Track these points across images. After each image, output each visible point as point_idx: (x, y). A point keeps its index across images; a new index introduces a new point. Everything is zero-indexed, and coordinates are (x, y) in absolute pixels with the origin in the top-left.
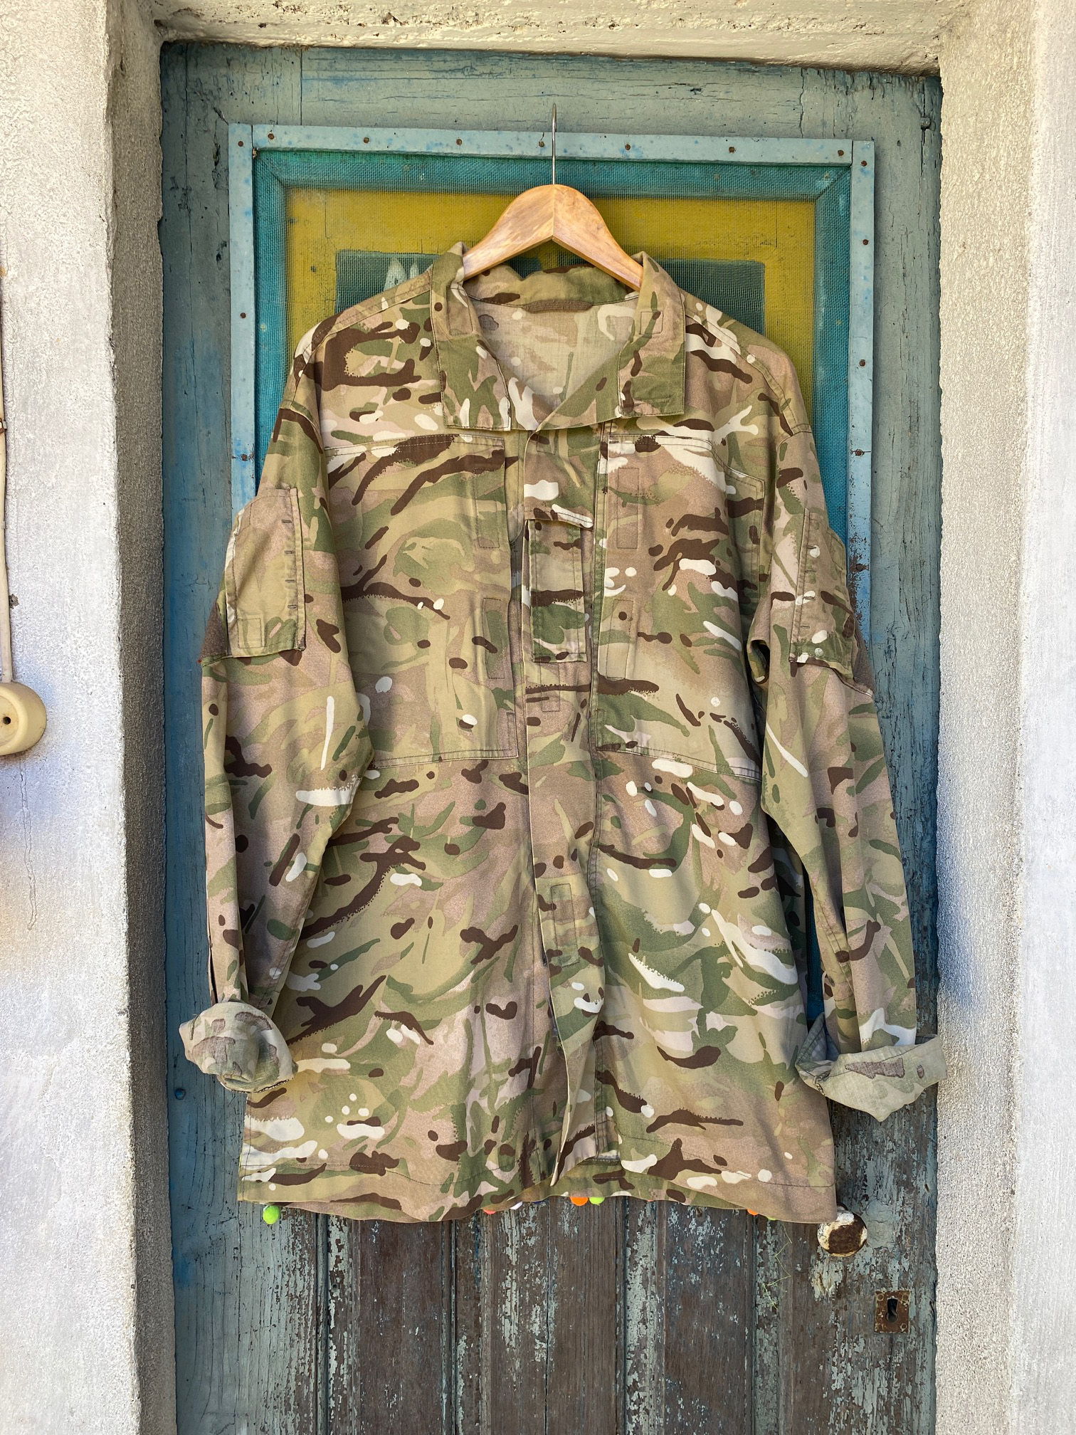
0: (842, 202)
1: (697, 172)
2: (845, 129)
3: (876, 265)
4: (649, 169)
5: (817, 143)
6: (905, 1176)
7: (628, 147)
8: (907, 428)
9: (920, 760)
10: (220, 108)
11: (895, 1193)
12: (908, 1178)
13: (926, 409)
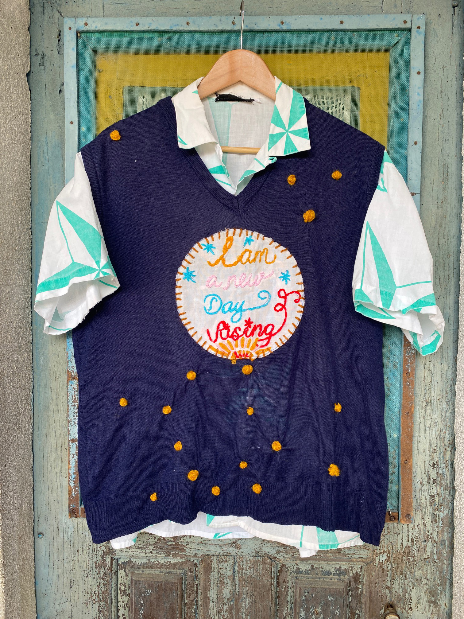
0: (405, 50)
1: (321, 36)
2: (408, 8)
3: (424, 87)
4: (294, 35)
5: (391, 17)
6: (433, 599)
7: (282, 23)
8: (441, 179)
9: (446, 368)
10: (61, 10)
11: (427, 607)
12: (435, 600)
13: (453, 168)
